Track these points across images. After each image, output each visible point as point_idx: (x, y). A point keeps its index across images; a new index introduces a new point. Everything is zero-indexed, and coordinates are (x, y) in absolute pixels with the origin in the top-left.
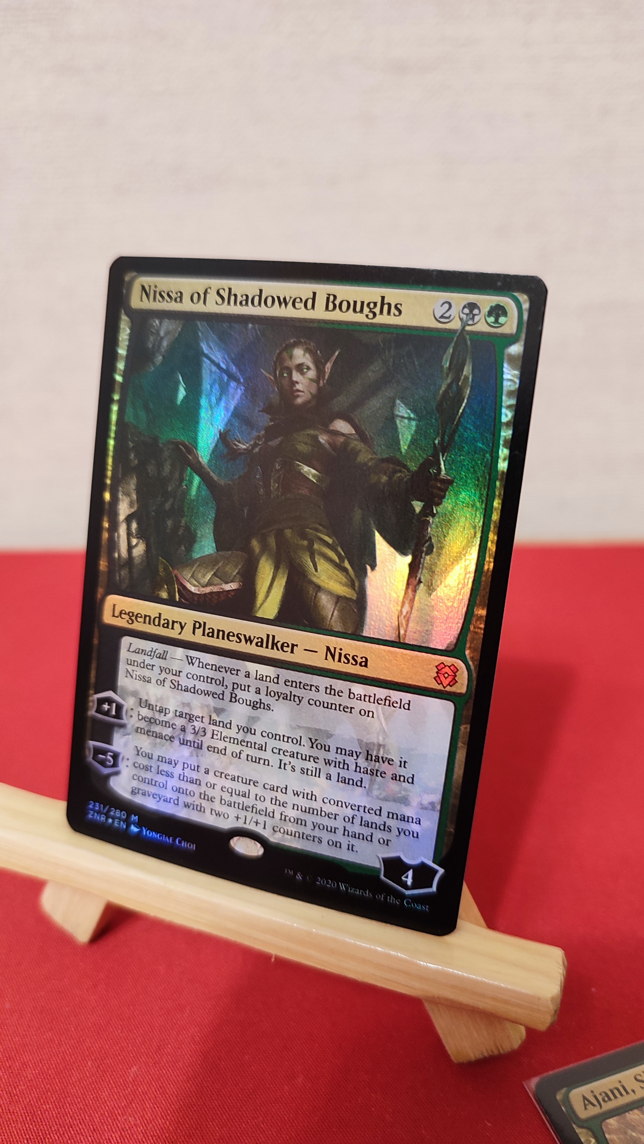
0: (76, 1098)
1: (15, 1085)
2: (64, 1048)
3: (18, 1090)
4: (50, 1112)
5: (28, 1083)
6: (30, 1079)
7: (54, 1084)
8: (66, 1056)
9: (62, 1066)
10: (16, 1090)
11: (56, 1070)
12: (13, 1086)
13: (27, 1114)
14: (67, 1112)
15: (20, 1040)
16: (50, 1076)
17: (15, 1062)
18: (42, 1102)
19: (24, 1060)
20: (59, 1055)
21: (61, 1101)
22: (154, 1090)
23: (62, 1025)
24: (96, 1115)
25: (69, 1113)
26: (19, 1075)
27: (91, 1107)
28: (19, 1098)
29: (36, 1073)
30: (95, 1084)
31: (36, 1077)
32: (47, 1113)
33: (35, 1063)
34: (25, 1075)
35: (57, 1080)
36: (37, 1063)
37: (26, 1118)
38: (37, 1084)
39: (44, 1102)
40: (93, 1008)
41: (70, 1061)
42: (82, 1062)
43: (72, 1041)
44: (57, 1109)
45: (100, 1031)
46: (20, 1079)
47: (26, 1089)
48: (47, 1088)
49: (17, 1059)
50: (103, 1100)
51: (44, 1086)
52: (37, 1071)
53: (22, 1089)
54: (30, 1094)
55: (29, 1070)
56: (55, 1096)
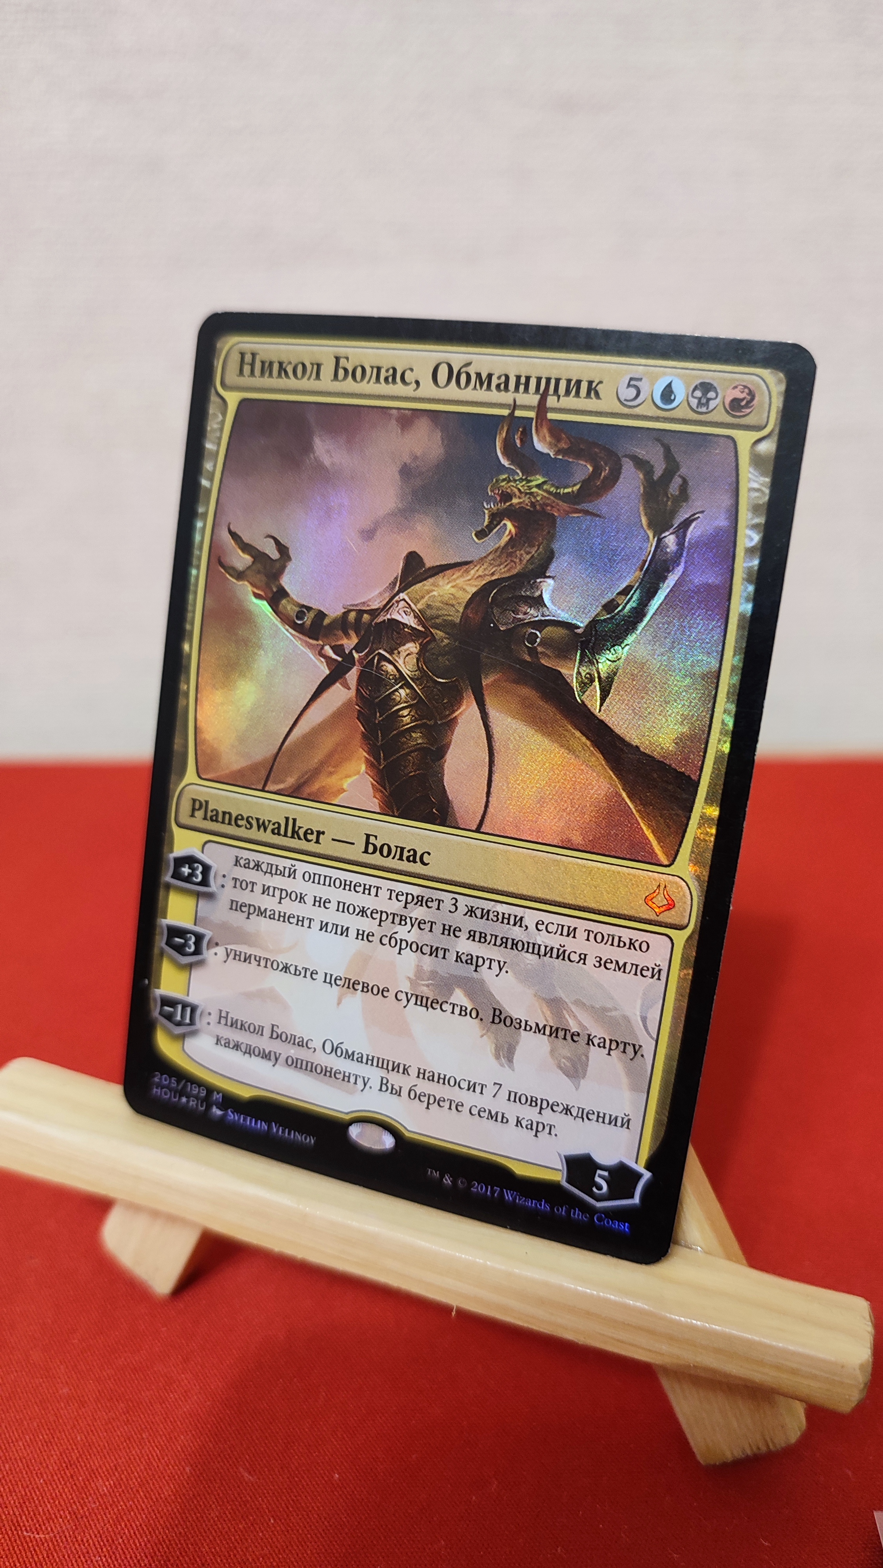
0: (172, 1518)
1: (82, 1502)
2: (148, 1448)
3: (86, 1509)
4: (137, 1541)
5: (100, 1499)
6: (102, 1493)
7: (138, 1501)
8: (152, 1460)
9: (148, 1474)
10: (83, 1508)
11: (139, 1480)
12: (78, 1504)
13: (102, 1544)
14: (161, 1539)
15: (84, 1439)
16: (131, 1488)
17: (78, 1470)
18: (123, 1524)
19: (90, 1466)
20: (142, 1460)
21: (151, 1525)
22: (283, 1505)
23: (142, 1416)
24: (203, 1542)
25: (164, 1541)
26: (87, 1487)
27: (195, 1532)
28: (88, 1521)
29: (110, 1484)
30: (199, 1499)
31: (111, 1490)
32: (131, 1542)
33: (107, 1470)
34: (95, 1488)
35: (142, 1493)
36: (110, 1471)
37: (102, 1549)
38: (113, 1501)
39: (126, 1525)
40: (185, 1392)
41: (158, 1466)
42: (176, 1468)
43: (159, 1437)
44: (146, 1536)
45: (199, 1425)
46: (88, 1493)
47: (98, 1509)
48: (128, 1506)
49: (81, 1466)
50: (212, 1521)
51: (124, 1502)
52: (112, 1482)
53: (93, 1509)
54: (105, 1514)
55: (100, 1481)
56: (142, 1518)
